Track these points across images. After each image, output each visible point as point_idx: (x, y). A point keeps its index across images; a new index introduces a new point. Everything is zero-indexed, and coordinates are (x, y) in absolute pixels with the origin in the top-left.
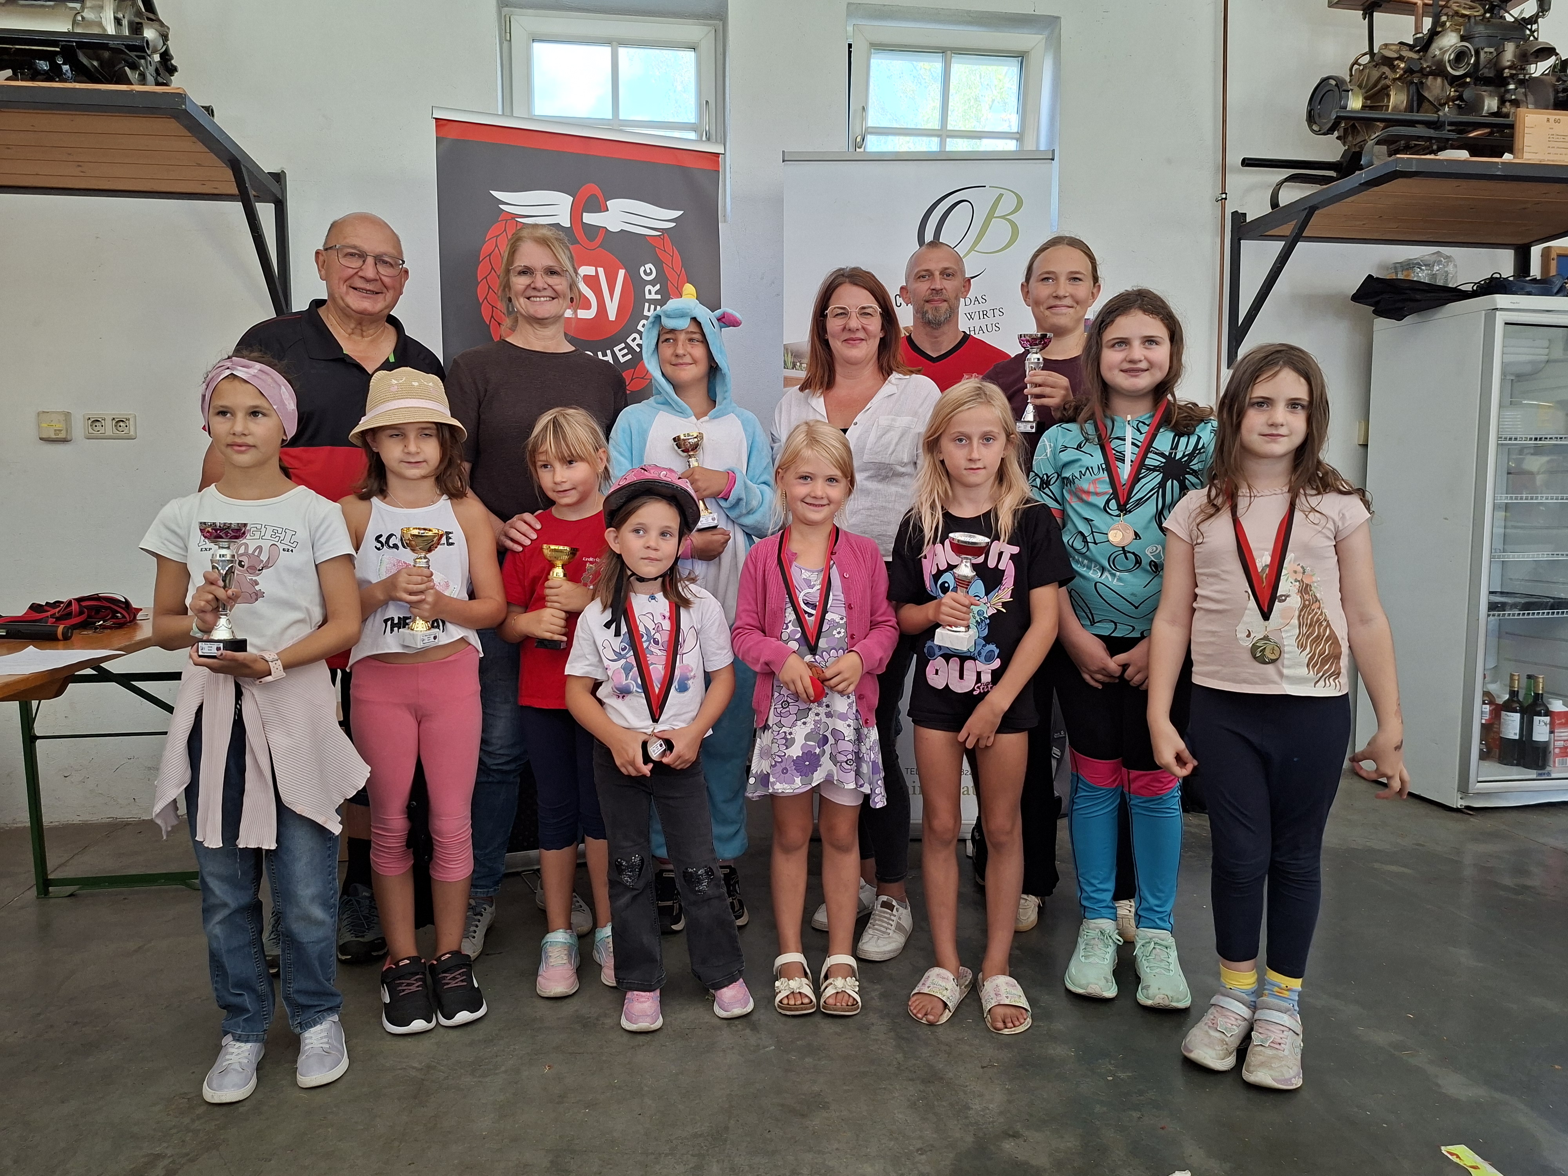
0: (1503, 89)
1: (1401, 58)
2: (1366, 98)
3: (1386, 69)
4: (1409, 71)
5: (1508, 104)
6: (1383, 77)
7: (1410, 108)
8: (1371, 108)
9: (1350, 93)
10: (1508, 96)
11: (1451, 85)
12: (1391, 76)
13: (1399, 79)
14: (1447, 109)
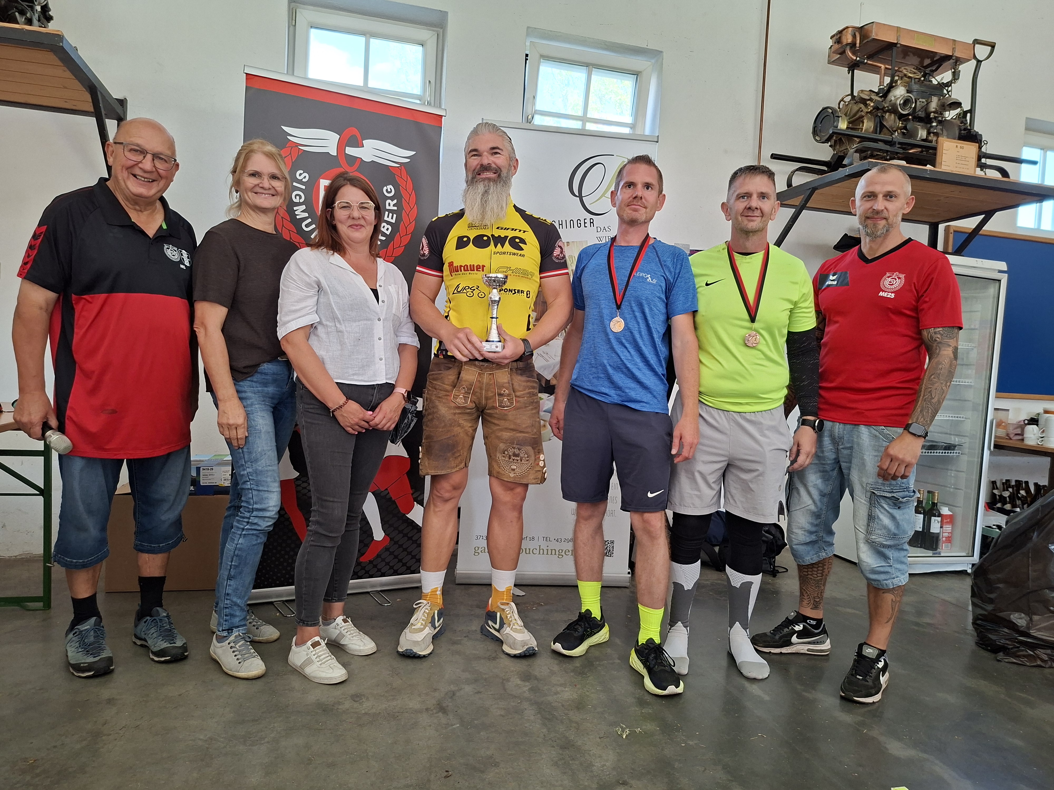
0: (929, 126)
1: (871, 100)
2: (849, 123)
3: (862, 106)
4: (876, 108)
5: (932, 135)
6: (860, 110)
7: (875, 132)
8: (852, 129)
9: (840, 118)
10: (932, 130)
11: (900, 119)
12: (865, 110)
13: (870, 112)
14: (896, 134)
